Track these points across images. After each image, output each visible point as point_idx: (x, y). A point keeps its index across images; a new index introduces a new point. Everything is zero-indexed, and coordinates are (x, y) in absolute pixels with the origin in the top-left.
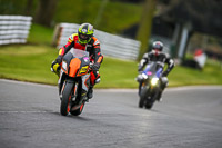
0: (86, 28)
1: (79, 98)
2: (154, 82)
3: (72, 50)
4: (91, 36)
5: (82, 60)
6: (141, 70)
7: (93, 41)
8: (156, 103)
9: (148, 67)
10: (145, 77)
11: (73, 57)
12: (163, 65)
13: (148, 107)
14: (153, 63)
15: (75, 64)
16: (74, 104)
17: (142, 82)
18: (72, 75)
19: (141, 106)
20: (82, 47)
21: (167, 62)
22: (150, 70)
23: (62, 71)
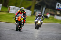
0: (22, 8)
1: (21, 26)
2: (39, 22)
3: (19, 14)
4: (24, 10)
5: (22, 16)
6: (36, 19)
7: (24, 12)
8: (40, 28)
9: (37, 18)
10: (37, 21)
11: (19, 16)
12: (41, 18)
13: (38, 29)
14: (39, 18)
15: (20, 17)
16: (19, 28)
17: (36, 22)
18: (19, 20)
19: (36, 29)
20: (21, 13)
21: (43, 17)
22: (38, 19)
23: (16, 19)
